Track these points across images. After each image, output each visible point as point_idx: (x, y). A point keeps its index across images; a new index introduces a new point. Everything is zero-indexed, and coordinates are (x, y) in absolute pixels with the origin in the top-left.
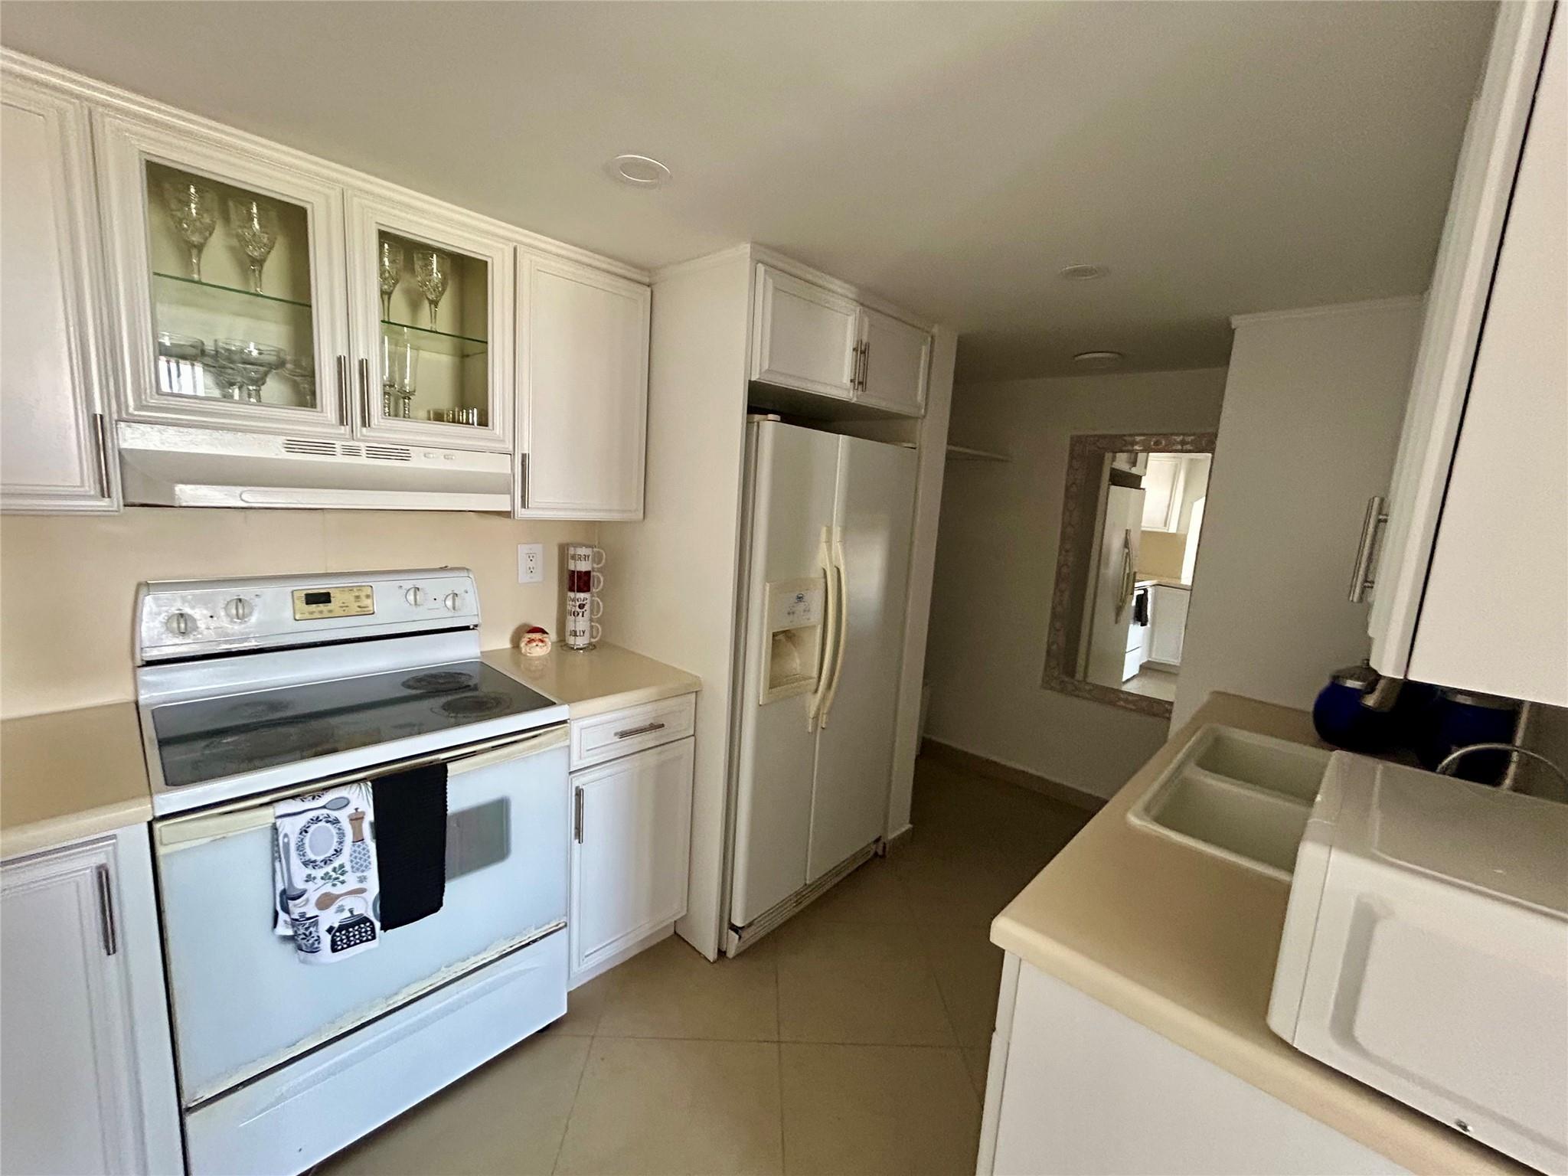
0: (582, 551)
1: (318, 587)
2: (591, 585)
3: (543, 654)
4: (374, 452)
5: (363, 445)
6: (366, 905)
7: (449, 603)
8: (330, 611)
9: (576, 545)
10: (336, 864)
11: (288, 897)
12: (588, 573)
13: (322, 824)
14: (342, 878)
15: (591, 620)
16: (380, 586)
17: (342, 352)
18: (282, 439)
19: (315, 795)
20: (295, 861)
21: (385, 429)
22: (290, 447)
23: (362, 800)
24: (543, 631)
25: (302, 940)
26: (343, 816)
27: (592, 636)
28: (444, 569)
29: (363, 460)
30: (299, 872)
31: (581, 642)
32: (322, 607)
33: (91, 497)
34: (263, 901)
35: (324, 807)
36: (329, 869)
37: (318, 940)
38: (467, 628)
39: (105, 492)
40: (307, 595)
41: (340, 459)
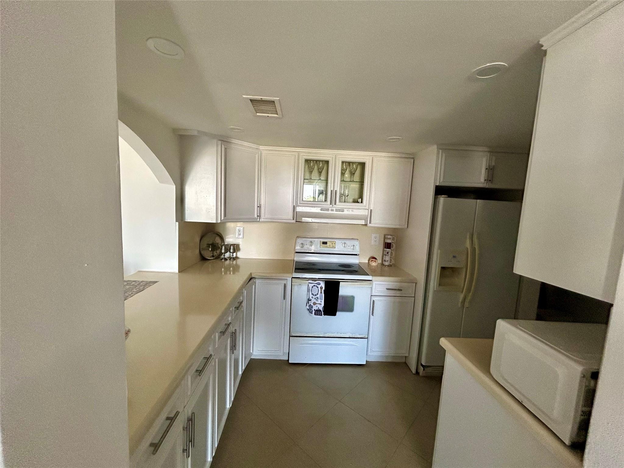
0: (389, 237)
1: (325, 240)
2: (391, 247)
3: (375, 265)
4: (337, 210)
5: (335, 209)
6: (321, 307)
7: (352, 248)
8: (327, 246)
9: (387, 235)
10: (317, 296)
11: (309, 300)
12: (390, 243)
13: (315, 287)
14: (318, 300)
15: (391, 258)
16: (337, 241)
17: (332, 189)
18: (320, 208)
19: (315, 281)
20: (311, 293)
21: (339, 205)
22: (321, 210)
23: (323, 284)
24: (376, 259)
25: (310, 311)
26: (319, 286)
27: (390, 262)
28: (352, 239)
29: (334, 212)
30: (311, 296)
31: (386, 263)
32: (325, 245)
33: (291, 220)
34: (305, 301)
35: (316, 283)
36: (316, 297)
37: (312, 311)
38: (356, 255)
39: (294, 219)
40: (323, 242)
41: (330, 212)
